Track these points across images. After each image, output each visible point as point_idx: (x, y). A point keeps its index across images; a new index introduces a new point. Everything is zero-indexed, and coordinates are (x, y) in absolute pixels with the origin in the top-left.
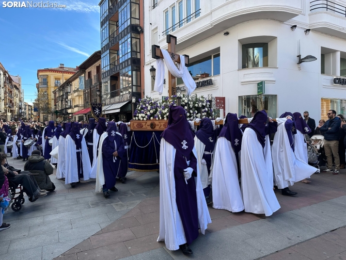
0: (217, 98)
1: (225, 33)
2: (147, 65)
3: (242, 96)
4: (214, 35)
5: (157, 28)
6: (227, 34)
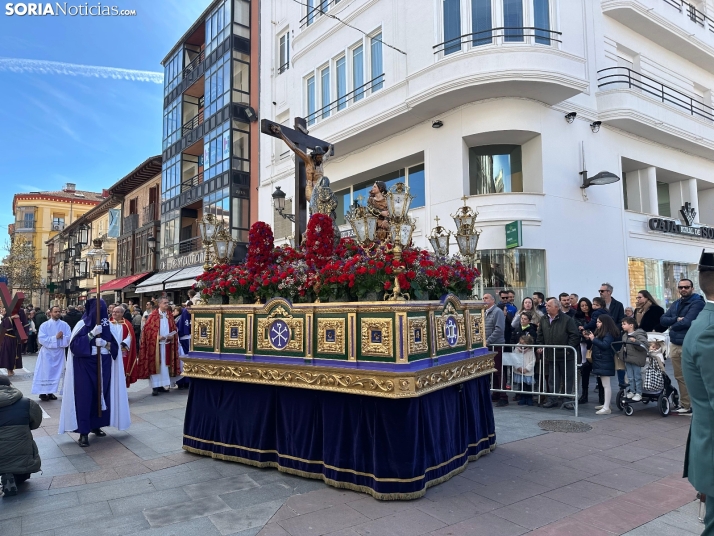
1: (435, 124)
2: (264, 186)
4: (411, 126)
5: (287, 111)
6: (439, 124)
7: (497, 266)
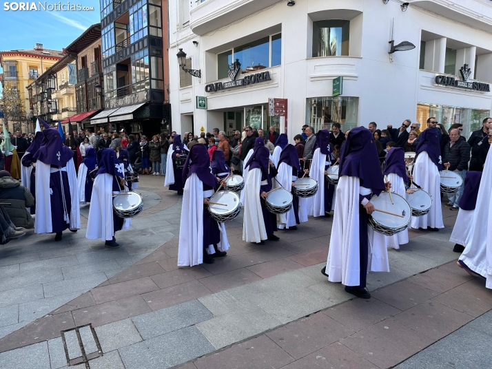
0: (276, 100)
1: (289, 3)
3: (311, 99)
4: (273, 5)
6: (292, 3)
7: (327, 108)
